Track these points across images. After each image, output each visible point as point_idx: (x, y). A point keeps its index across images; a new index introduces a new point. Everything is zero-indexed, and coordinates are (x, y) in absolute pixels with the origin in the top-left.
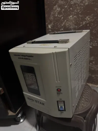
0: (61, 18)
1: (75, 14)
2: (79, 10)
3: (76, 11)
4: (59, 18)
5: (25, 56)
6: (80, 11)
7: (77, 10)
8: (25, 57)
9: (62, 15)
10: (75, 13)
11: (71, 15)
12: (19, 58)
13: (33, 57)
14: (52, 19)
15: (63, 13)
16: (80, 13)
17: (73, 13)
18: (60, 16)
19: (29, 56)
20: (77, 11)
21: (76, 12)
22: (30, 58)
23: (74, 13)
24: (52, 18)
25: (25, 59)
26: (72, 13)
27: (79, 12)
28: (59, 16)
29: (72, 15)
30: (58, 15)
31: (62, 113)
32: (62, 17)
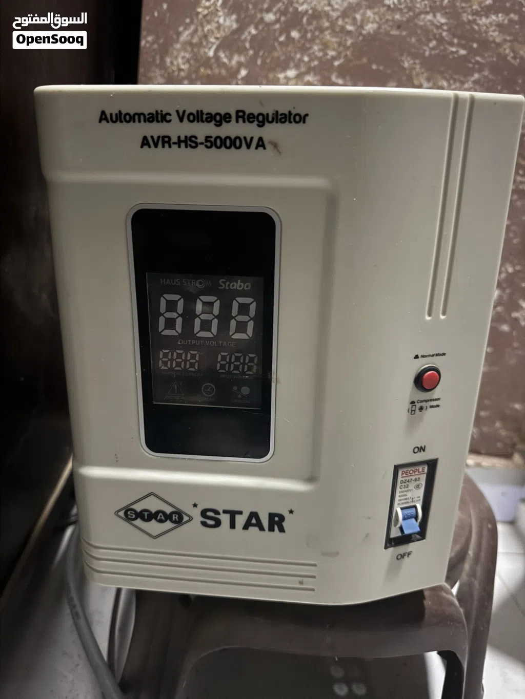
0: (238, 71)
1: (312, 65)
2: (334, 49)
3: (320, 50)
4: (223, 72)
5: (221, 119)
6: (339, 54)
7: (325, 46)
8: (219, 124)
9: (242, 59)
10: (311, 60)
11: (292, 64)
12: (145, 142)
13: (301, 119)
14: (180, 70)
15: (247, 45)
16: (336, 63)
17: (301, 60)
18: (230, 59)
19: (262, 120)
20: (320, 54)
21: (320, 59)
22: (270, 132)
23: (306, 59)
24: (180, 61)
25: (212, 143)
26: (298, 56)
27: (334, 58)
28: (225, 60)
29: (297, 67)
30: (222, 55)
31: (403, 556)
32: (240, 65)
